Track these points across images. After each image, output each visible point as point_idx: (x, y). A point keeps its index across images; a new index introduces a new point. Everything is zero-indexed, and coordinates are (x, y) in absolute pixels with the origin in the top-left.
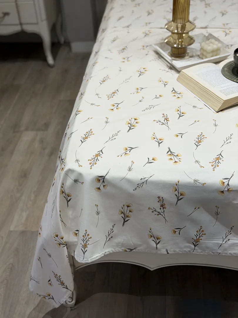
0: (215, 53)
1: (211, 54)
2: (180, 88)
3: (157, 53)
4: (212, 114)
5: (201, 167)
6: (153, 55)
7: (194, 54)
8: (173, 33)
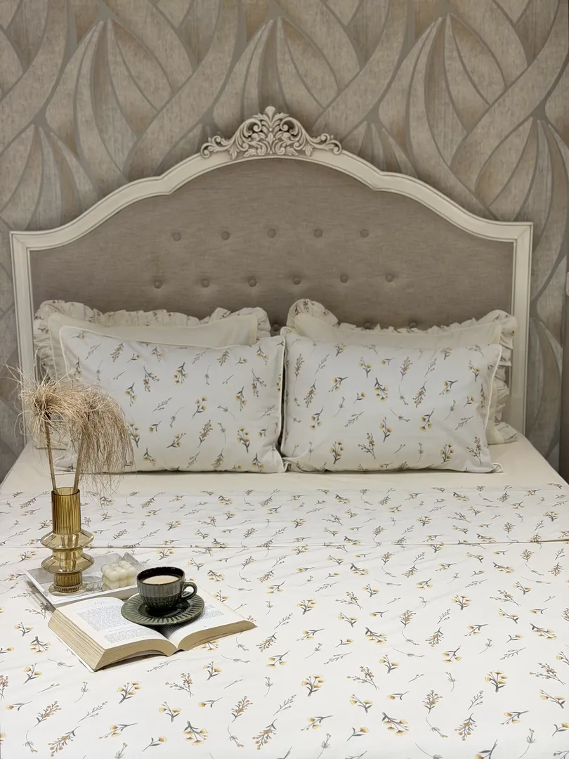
0: (125, 582)
1: (117, 584)
2: (48, 636)
3: (32, 585)
4: (86, 673)
5: (33, 751)
6: (23, 588)
7: (96, 586)
8: (55, 550)
